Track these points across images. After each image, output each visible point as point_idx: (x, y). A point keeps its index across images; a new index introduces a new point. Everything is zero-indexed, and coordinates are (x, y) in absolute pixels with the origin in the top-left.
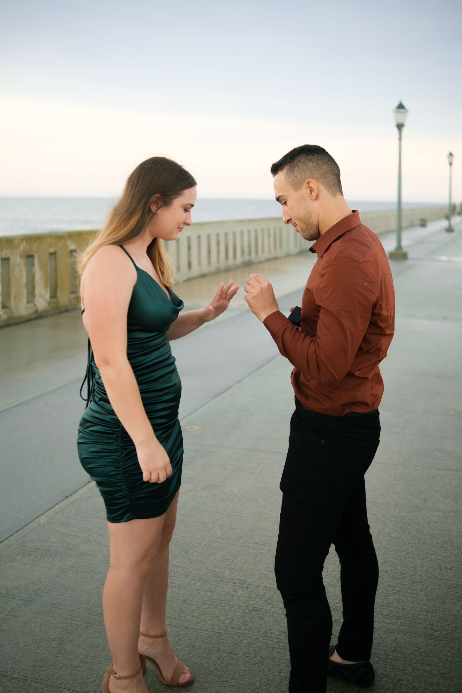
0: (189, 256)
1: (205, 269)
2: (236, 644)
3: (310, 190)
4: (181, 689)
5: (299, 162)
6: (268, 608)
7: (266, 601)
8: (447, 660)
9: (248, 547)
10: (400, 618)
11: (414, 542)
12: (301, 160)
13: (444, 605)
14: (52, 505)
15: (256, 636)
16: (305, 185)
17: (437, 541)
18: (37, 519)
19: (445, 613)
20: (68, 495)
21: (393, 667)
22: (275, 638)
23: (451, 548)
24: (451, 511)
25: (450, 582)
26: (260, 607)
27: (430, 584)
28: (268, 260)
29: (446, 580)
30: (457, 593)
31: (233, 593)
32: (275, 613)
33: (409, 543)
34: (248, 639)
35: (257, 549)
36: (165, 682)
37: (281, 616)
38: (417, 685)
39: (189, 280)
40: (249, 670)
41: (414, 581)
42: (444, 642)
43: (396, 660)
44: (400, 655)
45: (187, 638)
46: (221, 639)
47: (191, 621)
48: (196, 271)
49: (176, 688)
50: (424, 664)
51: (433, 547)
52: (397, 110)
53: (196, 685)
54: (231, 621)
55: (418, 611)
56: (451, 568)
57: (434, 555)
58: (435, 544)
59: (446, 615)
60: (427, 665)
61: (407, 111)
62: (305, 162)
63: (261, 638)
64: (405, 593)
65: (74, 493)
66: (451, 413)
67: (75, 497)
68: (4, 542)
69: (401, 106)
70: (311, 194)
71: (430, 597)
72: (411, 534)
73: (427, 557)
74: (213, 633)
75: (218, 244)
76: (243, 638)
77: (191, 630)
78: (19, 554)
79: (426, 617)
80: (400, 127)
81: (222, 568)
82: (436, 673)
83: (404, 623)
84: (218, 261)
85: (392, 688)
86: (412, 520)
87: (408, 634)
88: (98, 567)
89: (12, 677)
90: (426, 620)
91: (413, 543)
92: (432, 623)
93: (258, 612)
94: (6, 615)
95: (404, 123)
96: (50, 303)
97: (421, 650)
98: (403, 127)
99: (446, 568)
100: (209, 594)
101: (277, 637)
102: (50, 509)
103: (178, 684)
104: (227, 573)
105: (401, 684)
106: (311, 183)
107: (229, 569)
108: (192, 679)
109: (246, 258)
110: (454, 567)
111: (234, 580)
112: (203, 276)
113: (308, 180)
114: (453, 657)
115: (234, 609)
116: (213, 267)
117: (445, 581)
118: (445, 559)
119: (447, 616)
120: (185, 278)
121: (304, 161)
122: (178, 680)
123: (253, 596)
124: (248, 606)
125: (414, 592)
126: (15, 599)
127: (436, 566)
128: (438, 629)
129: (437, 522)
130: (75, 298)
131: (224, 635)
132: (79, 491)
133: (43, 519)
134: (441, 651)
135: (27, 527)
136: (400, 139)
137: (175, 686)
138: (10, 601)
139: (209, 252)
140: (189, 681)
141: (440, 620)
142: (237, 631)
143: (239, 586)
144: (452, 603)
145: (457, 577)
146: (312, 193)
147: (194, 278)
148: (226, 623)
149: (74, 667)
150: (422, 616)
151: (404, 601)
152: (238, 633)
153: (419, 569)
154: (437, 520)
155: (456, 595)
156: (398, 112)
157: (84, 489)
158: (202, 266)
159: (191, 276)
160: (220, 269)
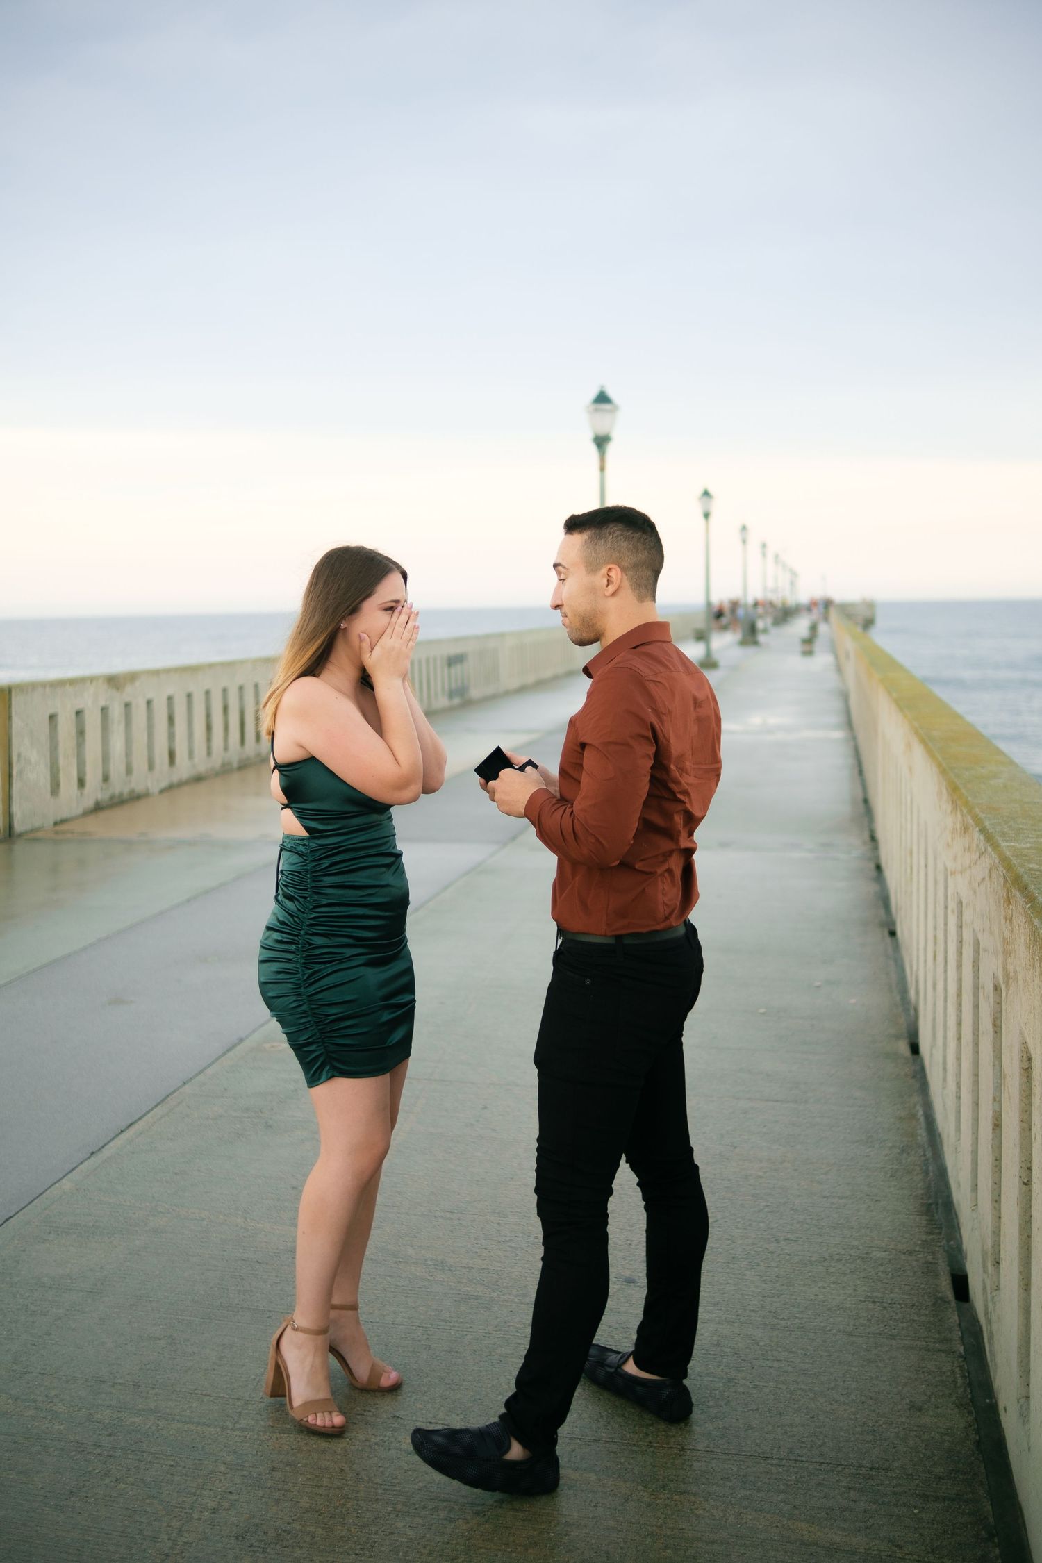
0: (171, 737)
1: (202, 764)
2: (456, 1341)
3: (608, 581)
4: (386, 1393)
5: (610, 535)
6: (495, 1295)
7: (488, 1287)
8: (806, 1354)
9: (435, 1217)
10: (719, 1305)
11: (725, 1205)
12: (616, 530)
13: (791, 1288)
14: (74, 1166)
15: (485, 1329)
16: (604, 570)
17: (764, 1204)
18: (57, 1185)
19: (794, 1297)
20: (94, 1150)
21: (719, 1364)
22: (517, 1332)
23: (792, 1212)
24: (784, 1161)
25: (796, 1257)
26: (480, 1294)
27: (761, 1261)
29: (789, 1255)
30: (810, 1271)
31: (429, 1278)
32: (507, 1302)
33: (717, 1208)
34: (473, 1334)
35: (452, 1219)
36: (359, 1386)
37: (519, 1305)
38: (762, 1384)
39: (171, 787)
40: (486, 1371)
41: (733, 1258)
42: (799, 1333)
43: (721, 1356)
44: (728, 1350)
45: (373, 1335)
46: (428, 1335)
47: (372, 1313)
48: (184, 769)
49: (376, 1393)
50: (768, 1360)
51: (759, 1211)
52: (594, 406)
53: (405, 1388)
54: (437, 1312)
55: (748, 1295)
56: (795, 1239)
57: (763, 1222)
58: (762, 1208)
59: (796, 1299)
60: (774, 1360)
61: (616, 409)
62: (619, 538)
63: (494, 1332)
64: (720, 1273)
65: (103, 1147)
66: (762, 1010)
67: (106, 1153)
68: (16, 1217)
69: (602, 398)
70: (607, 586)
71: (765, 1278)
72: (717, 1194)
73: (750, 1225)
74: (414, 1328)
75: (226, 709)
76: (465, 1333)
77: (375, 1324)
78: (50, 1233)
79: (762, 1303)
80: (601, 442)
81: (399, 1246)
82: (790, 1369)
83: (728, 1310)
84: (226, 749)
85: (722, 1388)
86: (715, 1175)
87: (736, 1325)
88: (190, 1248)
89: (114, 1383)
90: (763, 1307)
91: (723, 1207)
92: (774, 1311)
93: (479, 1301)
94: (68, 1310)
95: (610, 435)
97: (761, 1344)
98: (608, 443)
99: (786, 1239)
100: (389, 1279)
101: (521, 1331)
102: (71, 1171)
103: (379, 1387)
104: (411, 1251)
105: (736, 1383)
106: (613, 570)
107: (412, 1246)
108: (400, 1381)
110: (801, 1238)
111: (426, 1260)
112: (198, 779)
113: (611, 566)
114: (814, 1351)
115: (437, 1298)
116: (217, 760)
117: (788, 1257)
118: (784, 1227)
119: (798, 1301)
120: (164, 784)
121: (617, 536)
122: (379, 1382)
123: (465, 1281)
124: (459, 1294)
125: (737, 1271)
126: (70, 1290)
127: (768, 1236)
128: (786, 1318)
129: (761, 1177)
131: (431, 1329)
132: (111, 1144)
133: (67, 1185)
134: (795, 1343)
135: (44, 1195)
136: (602, 469)
137: (374, 1391)
138: (64, 1292)
139: (209, 728)
140: (395, 1384)
141: (787, 1306)
142: (451, 1325)
143: (436, 1269)
144: (804, 1285)
145: (808, 1251)
146: (609, 587)
147: (181, 784)
148: (430, 1315)
149: (206, 1370)
150: (756, 1302)
151: (721, 1284)
152: (454, 1326)
153: (741, 1242)
154: (761, 1174)
155: (810, 1274)
156: (596, 410)
157: (118, 1142)
158: (196, 760)
159: (175, 779)
160: (230, 764)
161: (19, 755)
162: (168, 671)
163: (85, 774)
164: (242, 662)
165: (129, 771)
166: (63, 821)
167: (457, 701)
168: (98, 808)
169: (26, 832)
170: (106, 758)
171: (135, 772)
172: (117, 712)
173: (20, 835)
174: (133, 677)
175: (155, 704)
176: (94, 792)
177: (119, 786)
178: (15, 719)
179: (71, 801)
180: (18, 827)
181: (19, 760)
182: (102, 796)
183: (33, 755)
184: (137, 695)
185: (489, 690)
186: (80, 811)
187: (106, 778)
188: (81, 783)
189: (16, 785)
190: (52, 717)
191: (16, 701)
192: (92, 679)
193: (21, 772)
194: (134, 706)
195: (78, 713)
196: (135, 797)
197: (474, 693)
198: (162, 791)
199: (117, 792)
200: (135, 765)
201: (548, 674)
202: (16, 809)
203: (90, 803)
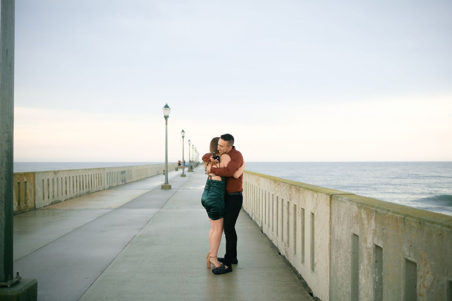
0: (66, 188)
28: (96, 192)
48: (68, 196)
52: (164, 108)
61: (170, 109)
69: (167, 106)
80: (166, 117)
84: (77, 191)
95: (168, 116)
96: (17, 208)
98: (168, 118)
109: (88, 190)
112: (71, 198)
116: (75, 194)
120: (64, 199)
130: (26, 205)
136: (166, 124)
139: (73, 186)
158: (71, 194)
159: (67, 198)
160: (78, 195)
161: (37, 189)
162: (65, 171)
163: (49, 195)
164: (80, 169)
165: (58, 195)
166: (45, 206)
167: (123, 183)
168: (52, 204)
169: (38, 208)
170: (53, 191)
171: (59, 196)
172: (55, 180)
173: (37, 209)
174: (58, 172)
175: (63, 178)
176: (51, 200)
177: (56, 199)
178: (36, 180)
179: (47, 202)
180: (37, 207)
181: (37, 191)
182: (53, 201)
183: (40, 190)
184: (59, 176)
185: (130, 181)
186: (48, 204)
187: (53, 197)
188: (49, 198)
189: (36, 197)
190: (43, 180)
191: (36, 175)
192: (51, 172)
193: (37, 194)
194: (59, 179)
195: (48, 179)
196: (59, 202)
197: (127, 181)
198: (64, 201)
199: (56, 200)
200: (59, 194)
201: (143, 177)
202: (36, 202)
203: (50, 203)
